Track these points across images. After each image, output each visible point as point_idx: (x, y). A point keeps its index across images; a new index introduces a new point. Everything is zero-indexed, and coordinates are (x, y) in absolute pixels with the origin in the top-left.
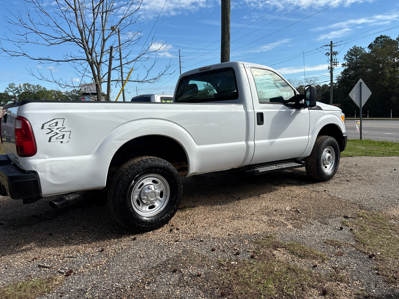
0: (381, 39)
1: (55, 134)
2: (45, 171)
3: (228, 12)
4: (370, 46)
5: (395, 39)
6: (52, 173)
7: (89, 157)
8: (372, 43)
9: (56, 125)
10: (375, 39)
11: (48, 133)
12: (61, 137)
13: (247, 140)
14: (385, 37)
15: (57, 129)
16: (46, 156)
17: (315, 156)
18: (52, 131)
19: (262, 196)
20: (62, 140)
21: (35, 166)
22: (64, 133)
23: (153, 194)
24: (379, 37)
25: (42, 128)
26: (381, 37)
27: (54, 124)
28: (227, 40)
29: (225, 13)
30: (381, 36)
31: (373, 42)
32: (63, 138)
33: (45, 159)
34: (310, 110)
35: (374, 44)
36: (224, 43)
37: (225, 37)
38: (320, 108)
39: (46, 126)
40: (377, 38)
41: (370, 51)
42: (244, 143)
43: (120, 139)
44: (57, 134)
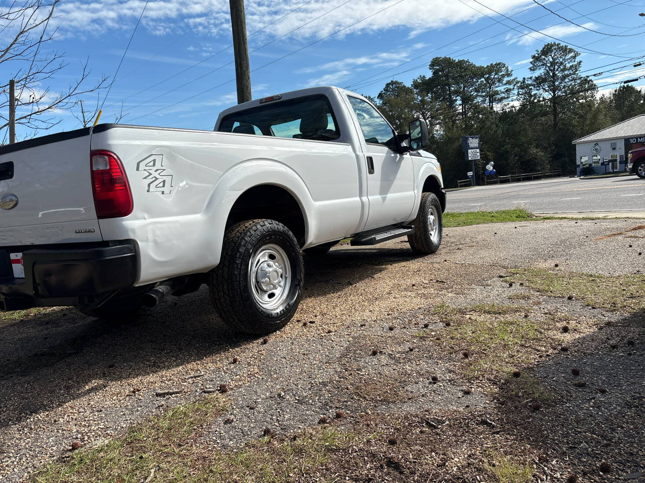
0: (392, 86)
1: (154, 179)
2: (147, 240)
3: (244, 26)
4: (380, 96)
5: (410, 86)
6: (155, 242)
7: (198, 217)
8: (381, 92)
9: (154, 165)
10: (384, 86)
11: (145, 178)
12: (161, 185)
13: (361, 195)
14: (396, 83)
15: (156, 171)
16: (146, 216)
17: (421, 220)
18: (150, 174)
19: (376, 276)
20: (162, 189)
21: (133, 231)
22: (164, 178)
23: (275, 273)
24: (390, 83)
25: (138, 169)
26: (392, 83)
27: (152, 164)
28: (245, 69)
29: (240, 28)
30: (392, 81)
31: (383, 90)
32: (164, 186)
33: (144, 220)
34: (412, 157)
35: (384, 93)
36: (241, 73)
37: (243, 65)
38: (419, 155)
39: (142, 165)
40: (388, 84)
41: (381, 102)
42: (358, 199)
43: (233, 189)
44: (157, 179)
